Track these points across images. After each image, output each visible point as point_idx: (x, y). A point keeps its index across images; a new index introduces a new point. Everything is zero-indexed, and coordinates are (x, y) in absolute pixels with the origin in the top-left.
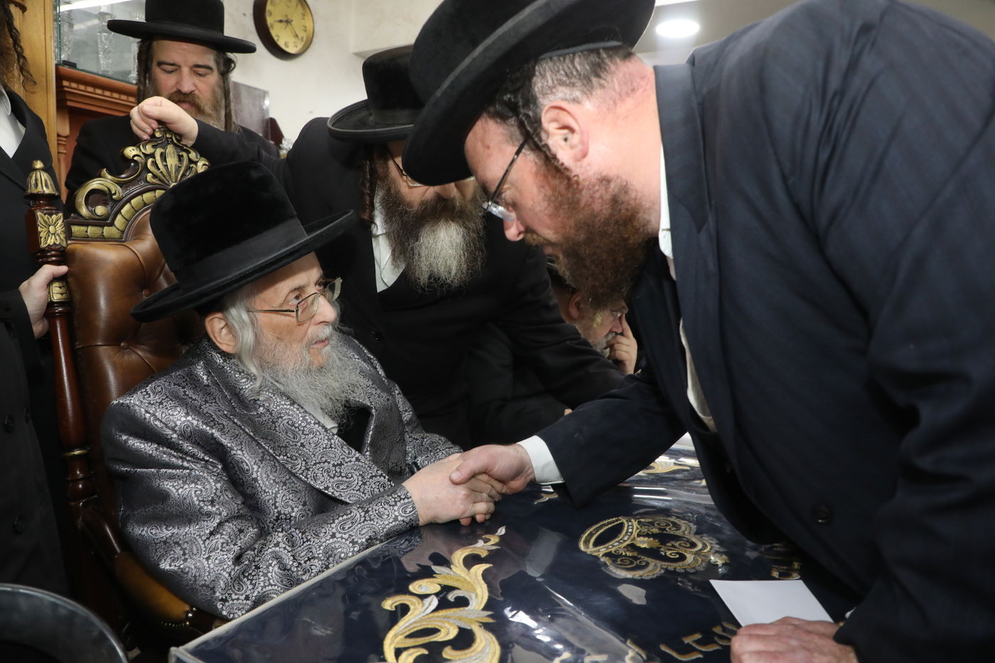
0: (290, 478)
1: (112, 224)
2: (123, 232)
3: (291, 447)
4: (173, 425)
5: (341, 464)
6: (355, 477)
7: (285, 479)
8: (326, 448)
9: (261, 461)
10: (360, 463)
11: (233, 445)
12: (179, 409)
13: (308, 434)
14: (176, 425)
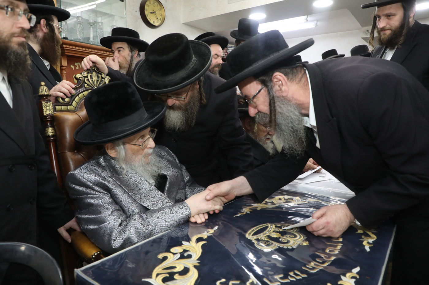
0: (134, 201)
1: (71, 105)
2: (76, 107)
3: (135, 190)
5: (154, 197)
8: (149, 191)
9: (124, 194)
10: (162, 197)
11: (113, 188)
12: (92, 174)
13: (142, 185)
14: (91, 180)
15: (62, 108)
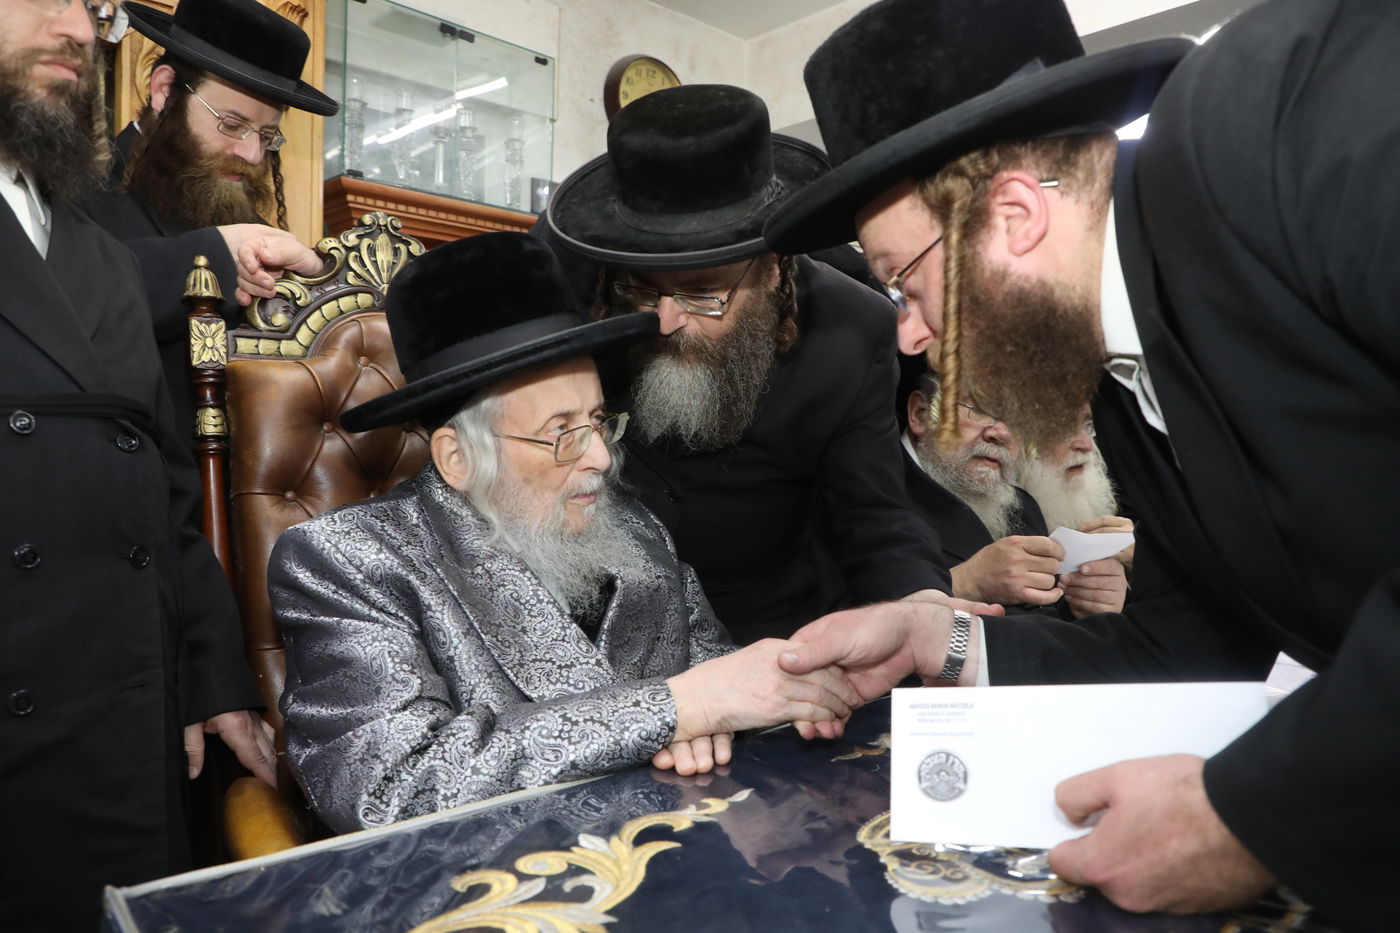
1: (292, 338)
3: (506, 628)
4: (359, 563)
5: (571, 666)
6: (588, 689)
7: (490, 670)
8: (556, 640)
9: (464, 635)
10: (601, 670)
11: (432, 603)
12: (370, 543)
13: (535, 617)
14: (363, 564)
15: (257, 346)
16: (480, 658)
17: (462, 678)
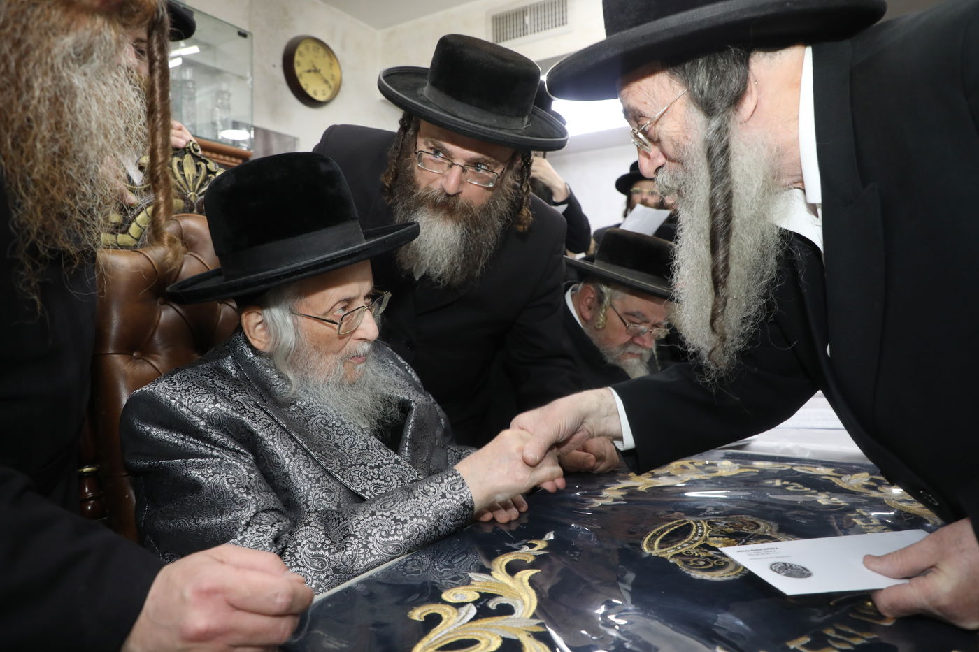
0: (324, 476)
1: (126, 232)
2: (137, 240)
3: (324, 447)
4: (201, 413)
5: (379, 466)
6: (395, 481)
7: (318, 476)
8: (362, 449)
9: (294, 453)
10: (400, 466)
11: (264, 435)
12: (206, 396)
13: (342, 435)
14: (204, 413)
16: (309, 470)
17: (298, 487)
